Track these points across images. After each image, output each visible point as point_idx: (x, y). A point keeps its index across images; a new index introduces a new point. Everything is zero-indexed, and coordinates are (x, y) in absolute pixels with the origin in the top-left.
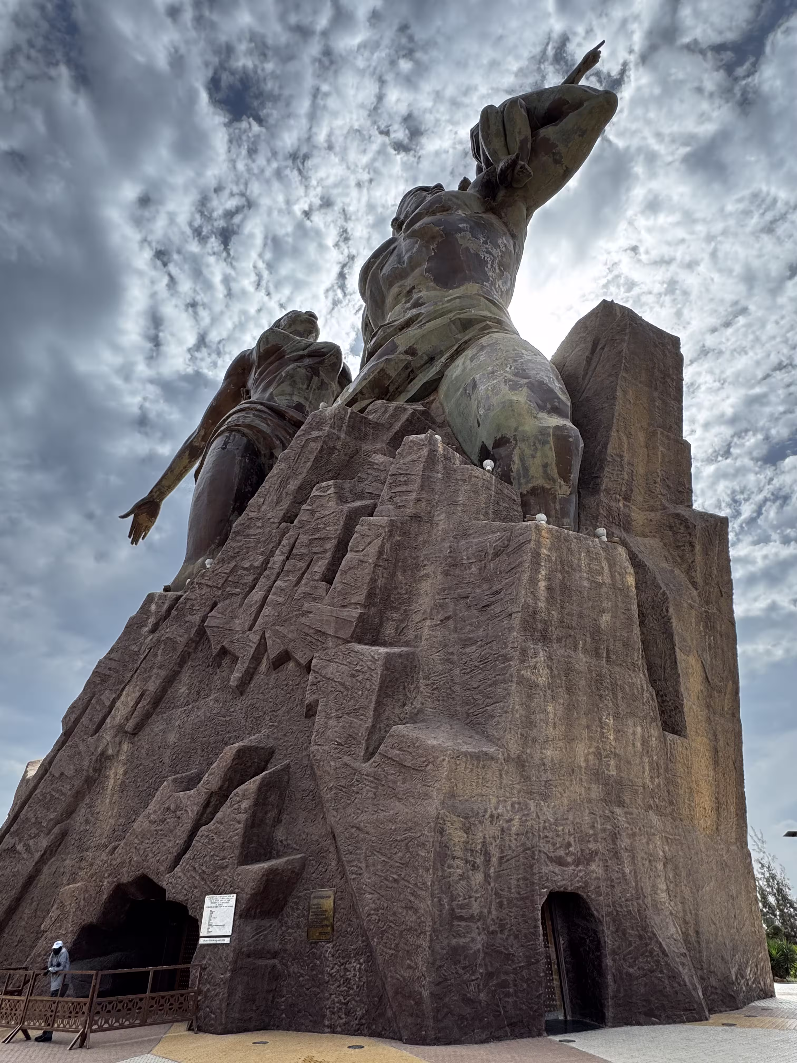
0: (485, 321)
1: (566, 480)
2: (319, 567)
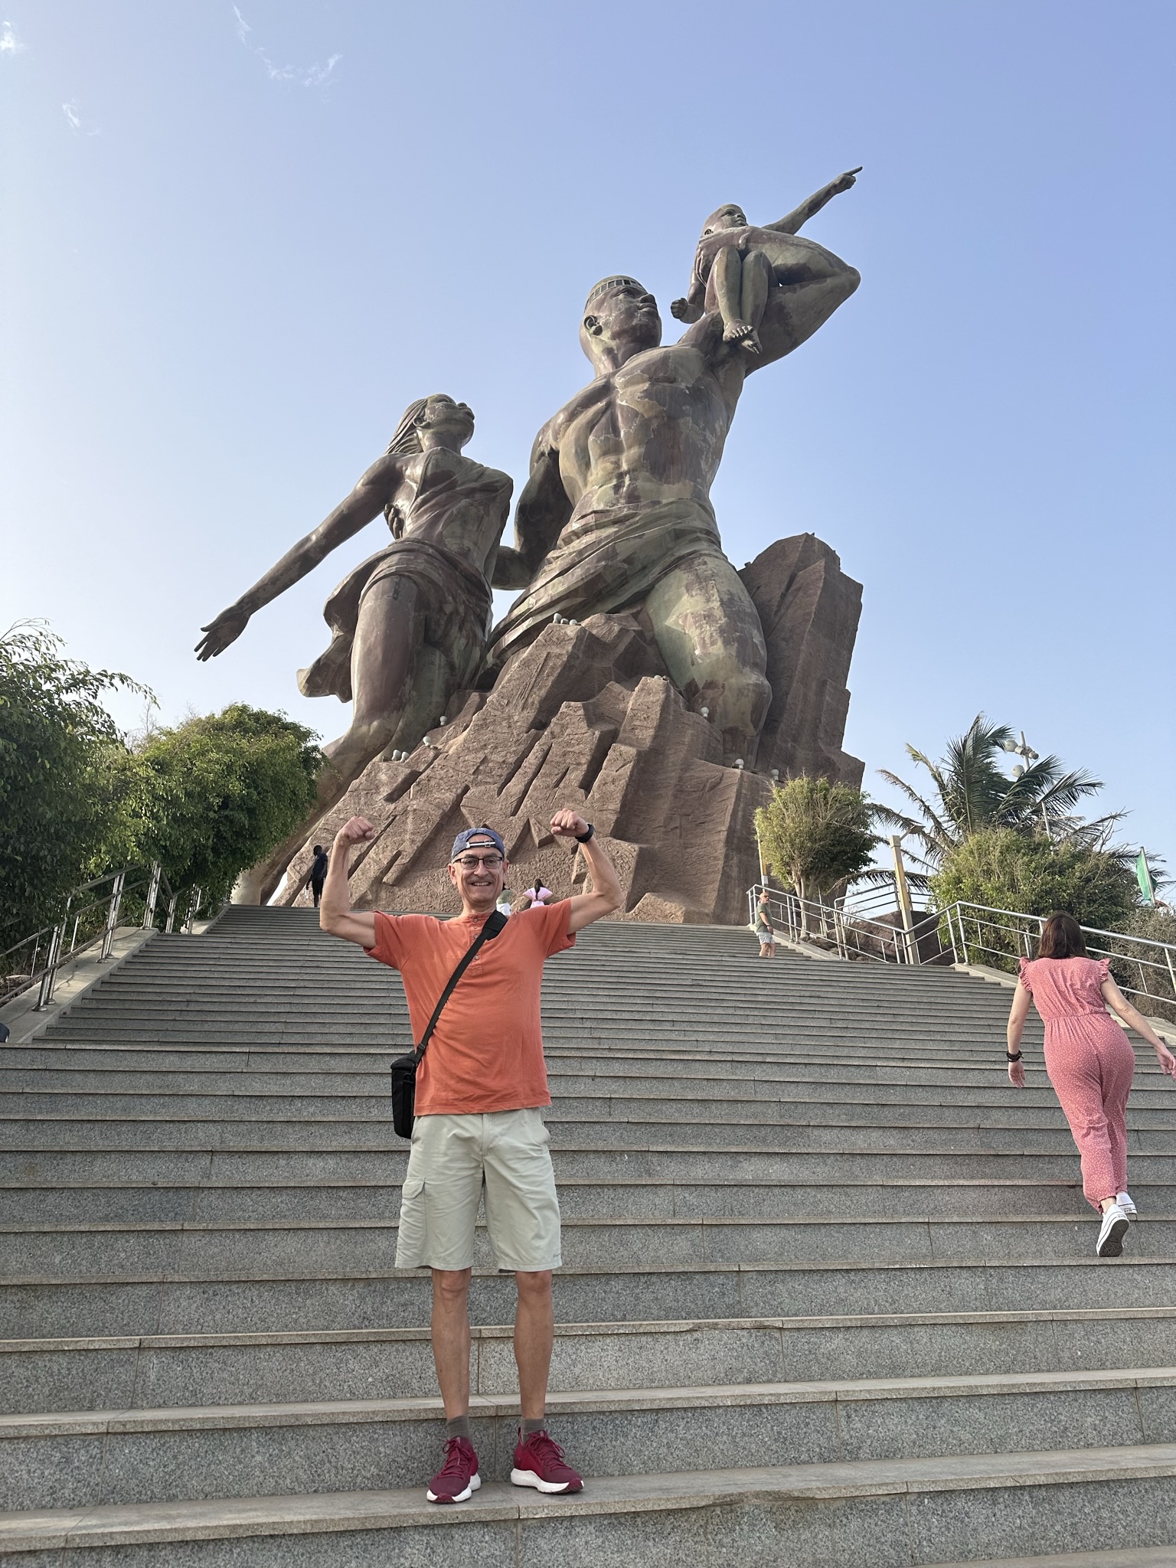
0: (696, 532)
1: (756, 727)
2: (576, 776)
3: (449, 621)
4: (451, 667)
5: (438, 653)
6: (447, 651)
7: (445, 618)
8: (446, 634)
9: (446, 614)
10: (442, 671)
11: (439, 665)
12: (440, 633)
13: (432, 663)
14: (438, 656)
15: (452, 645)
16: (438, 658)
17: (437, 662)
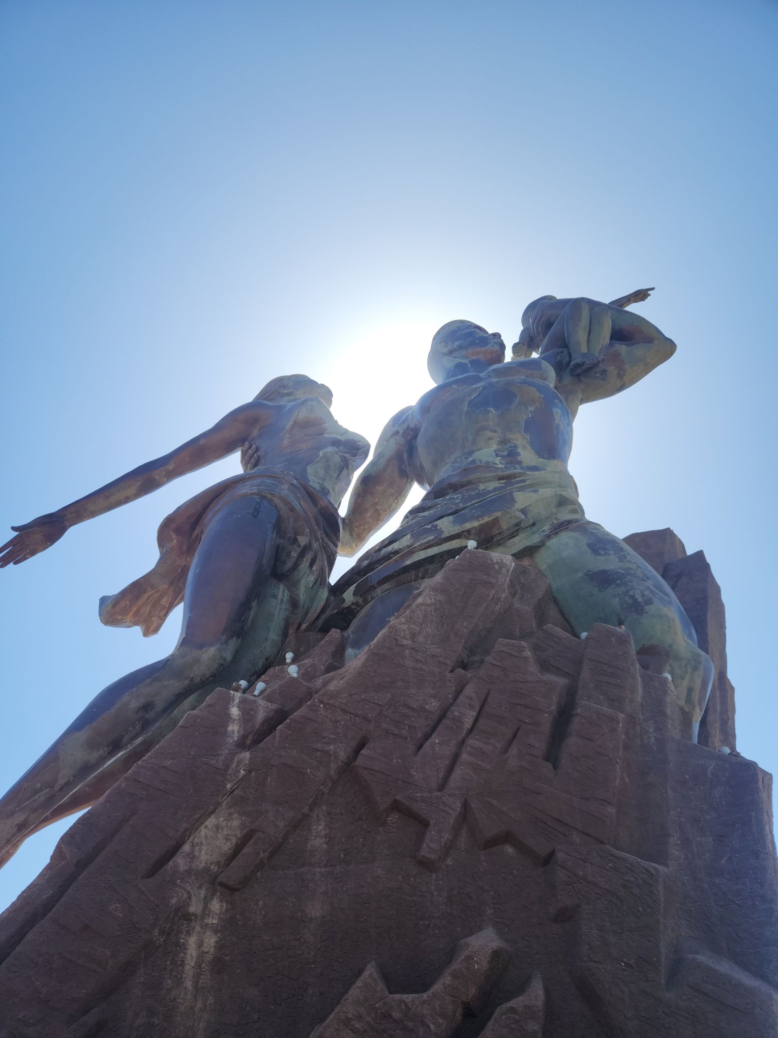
2: (534, 741)
3: (302, 555)
4: (294, 603)
5: (282, 587)
6: (293, 586)
7: (299, 550)
8: (296, 566)
9: (299, 546)
10: (284, 607)
11: (282, 600)
12: (289, 565)
13: (274, 596)
14: (281, 590)
15: (299, 581)
16: (282, 591)
17: (280, 596)
